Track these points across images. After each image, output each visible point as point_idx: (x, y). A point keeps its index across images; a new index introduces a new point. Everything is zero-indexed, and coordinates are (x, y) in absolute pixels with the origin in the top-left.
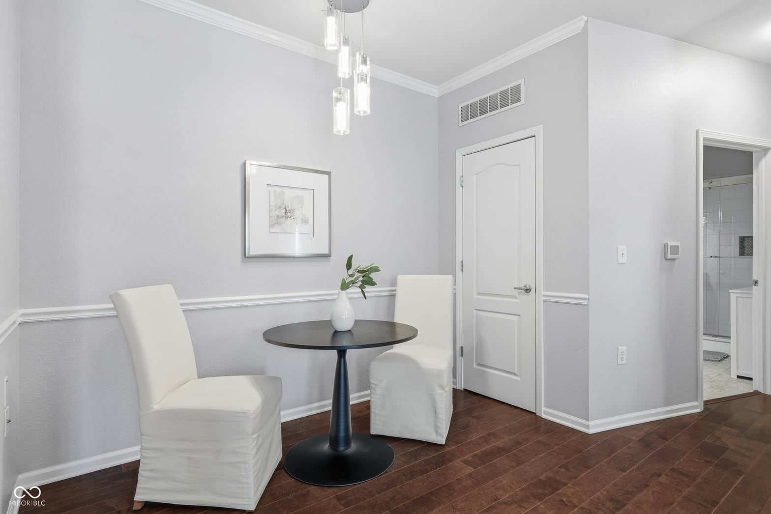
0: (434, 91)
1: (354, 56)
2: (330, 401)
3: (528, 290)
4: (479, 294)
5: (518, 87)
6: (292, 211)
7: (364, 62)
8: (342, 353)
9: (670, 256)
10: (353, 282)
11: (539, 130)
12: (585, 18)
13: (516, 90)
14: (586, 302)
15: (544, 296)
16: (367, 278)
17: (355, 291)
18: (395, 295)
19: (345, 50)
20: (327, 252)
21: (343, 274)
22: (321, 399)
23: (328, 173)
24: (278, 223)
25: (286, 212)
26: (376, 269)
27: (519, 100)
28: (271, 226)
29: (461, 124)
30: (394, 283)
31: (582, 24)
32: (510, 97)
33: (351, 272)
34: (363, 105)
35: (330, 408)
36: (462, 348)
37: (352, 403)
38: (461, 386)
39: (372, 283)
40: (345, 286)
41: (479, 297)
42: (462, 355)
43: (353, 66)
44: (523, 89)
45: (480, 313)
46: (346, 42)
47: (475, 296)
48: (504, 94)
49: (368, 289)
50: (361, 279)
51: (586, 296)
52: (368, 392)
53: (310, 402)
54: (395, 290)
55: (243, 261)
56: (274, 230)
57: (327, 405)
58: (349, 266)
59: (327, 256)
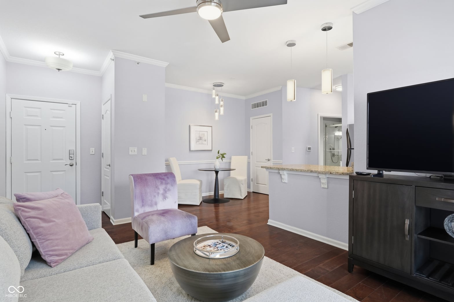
0: (244, 98)
1: (219, 99)
2: (214, 192)
3: (269, 160)
4: (257, 162)
5: (266, 101)
6: (202, 138)
7: (222, 101)
8: (217, 172)
9: (308, 150)
10: (219, 157)
11: (271, 114)
12: (281, 86)
13: (266, 102)
14: (282, 163)
15: (273, 161)
16: (223, 156)
17: (220, 159)
18: (231, 162)
19: (217, 97)
20: (211, 149)
21: (217, 155)
22: (210, 191)
23: (211, 127)
24: (198, 141)
25: (200, 138)
26: (225, 154)
27: (267, 105)
28: (196, 142)
29: (252, 109)
30: (231, 159)
31: (281, 88)
32: (264, 104)
33: (219, 154)
34: (222, 112)
35: (213, 194)
36: (252, 179)
37: (220, 193)
38: (252, 191)
39: (224, 157)
40: (217, 158)
41: (257, 163)
42: (252, 181)
43: (219, 101)
44: (268, 102)
45: (257, 167)
46: (217, 95)
47: (256, 163)
48: (263, 102)
49: (223, 158)
50: (221, 156)
51: (282, 161)
52: (223, 191)
53: (207, 192)
54: (231, 161)
55: (189, 152)
56: (197, 143)
57: (212, 193)
58: (218, 153)
59: (211, 150)
